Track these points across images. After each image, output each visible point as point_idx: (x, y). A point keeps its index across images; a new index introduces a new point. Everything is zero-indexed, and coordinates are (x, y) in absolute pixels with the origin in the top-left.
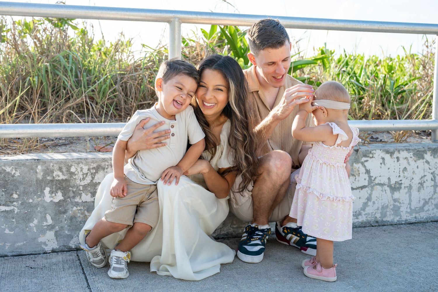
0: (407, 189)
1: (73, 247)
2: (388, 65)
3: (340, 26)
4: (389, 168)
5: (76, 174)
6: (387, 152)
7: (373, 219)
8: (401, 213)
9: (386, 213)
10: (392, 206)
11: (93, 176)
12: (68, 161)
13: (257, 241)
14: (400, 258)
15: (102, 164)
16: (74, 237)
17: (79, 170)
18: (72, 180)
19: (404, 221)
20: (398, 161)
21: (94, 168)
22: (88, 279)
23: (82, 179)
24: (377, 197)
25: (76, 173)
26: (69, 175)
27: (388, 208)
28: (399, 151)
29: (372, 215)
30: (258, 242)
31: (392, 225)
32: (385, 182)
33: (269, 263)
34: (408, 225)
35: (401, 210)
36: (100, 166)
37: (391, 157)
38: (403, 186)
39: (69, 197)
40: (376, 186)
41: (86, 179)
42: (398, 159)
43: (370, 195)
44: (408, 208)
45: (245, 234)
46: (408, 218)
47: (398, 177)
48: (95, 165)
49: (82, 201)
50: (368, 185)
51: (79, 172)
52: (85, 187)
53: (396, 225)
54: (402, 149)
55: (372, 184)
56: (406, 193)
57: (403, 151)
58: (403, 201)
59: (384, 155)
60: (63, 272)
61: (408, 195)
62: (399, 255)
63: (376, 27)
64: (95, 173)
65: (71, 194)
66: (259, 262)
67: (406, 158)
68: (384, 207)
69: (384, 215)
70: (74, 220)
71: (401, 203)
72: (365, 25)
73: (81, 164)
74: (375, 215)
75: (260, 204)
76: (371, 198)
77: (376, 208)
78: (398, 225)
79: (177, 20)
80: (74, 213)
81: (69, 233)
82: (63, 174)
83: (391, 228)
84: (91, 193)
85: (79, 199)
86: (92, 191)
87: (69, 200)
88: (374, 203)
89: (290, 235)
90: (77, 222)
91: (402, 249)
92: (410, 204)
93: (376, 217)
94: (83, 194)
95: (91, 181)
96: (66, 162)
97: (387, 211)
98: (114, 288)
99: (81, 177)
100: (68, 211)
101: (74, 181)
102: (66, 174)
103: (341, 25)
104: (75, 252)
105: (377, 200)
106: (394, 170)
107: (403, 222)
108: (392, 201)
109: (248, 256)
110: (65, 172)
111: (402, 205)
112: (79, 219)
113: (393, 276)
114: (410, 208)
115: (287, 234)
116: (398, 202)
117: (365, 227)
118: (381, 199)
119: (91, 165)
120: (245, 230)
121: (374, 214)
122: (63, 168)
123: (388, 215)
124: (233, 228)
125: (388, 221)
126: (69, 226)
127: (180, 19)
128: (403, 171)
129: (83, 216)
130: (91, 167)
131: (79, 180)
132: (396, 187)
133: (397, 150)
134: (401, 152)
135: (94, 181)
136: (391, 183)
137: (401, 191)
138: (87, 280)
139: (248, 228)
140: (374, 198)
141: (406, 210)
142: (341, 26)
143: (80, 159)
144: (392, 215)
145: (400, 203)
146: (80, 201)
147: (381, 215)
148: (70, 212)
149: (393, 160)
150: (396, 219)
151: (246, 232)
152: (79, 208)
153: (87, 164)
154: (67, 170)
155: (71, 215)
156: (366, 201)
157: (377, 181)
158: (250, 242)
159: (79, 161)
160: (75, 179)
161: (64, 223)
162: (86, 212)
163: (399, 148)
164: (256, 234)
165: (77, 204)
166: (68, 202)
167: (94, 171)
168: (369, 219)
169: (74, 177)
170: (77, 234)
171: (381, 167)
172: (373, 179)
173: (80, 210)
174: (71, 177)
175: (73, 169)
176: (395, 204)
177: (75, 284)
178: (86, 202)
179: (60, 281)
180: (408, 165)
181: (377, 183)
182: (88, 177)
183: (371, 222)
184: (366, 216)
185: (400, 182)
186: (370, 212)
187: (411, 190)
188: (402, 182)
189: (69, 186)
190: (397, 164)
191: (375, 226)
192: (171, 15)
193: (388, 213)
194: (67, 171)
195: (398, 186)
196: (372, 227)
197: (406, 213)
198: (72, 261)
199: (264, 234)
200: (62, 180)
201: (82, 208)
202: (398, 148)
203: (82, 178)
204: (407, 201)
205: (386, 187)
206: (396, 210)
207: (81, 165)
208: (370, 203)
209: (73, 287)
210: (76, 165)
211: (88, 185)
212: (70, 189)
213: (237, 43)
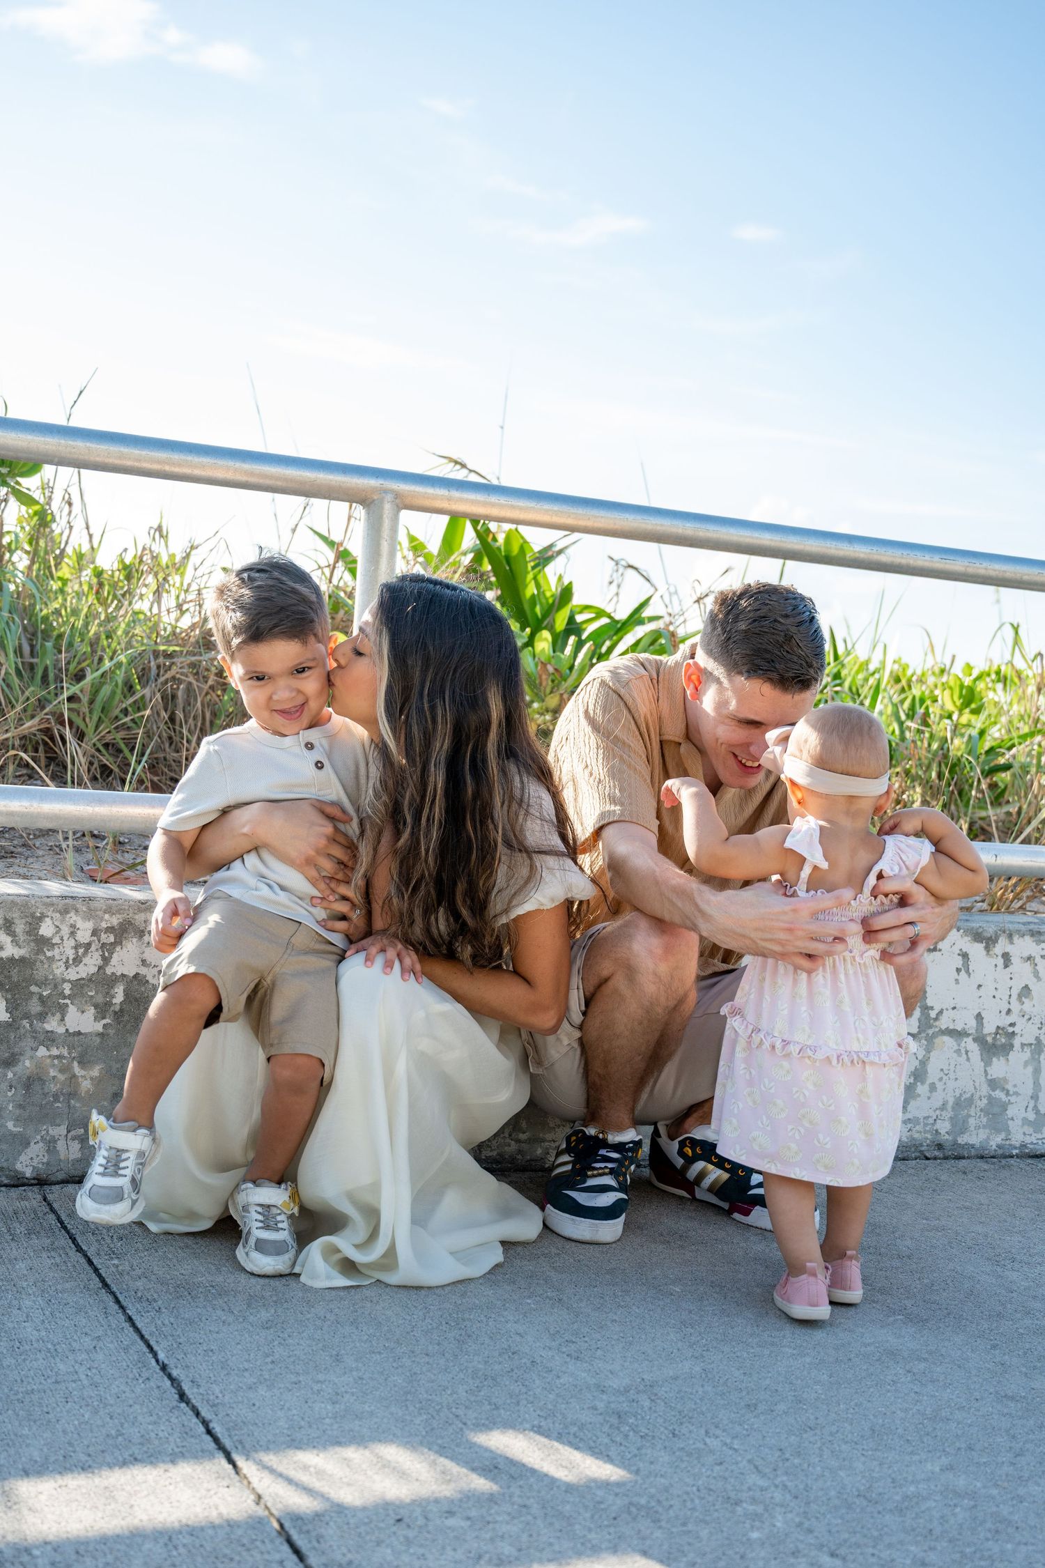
0: (1028, 1051)
1: (28, 1175)
2: (962, 686)
3: (857, 555)
4: (980, 986)
5: (54, 945)
6: (978, 937)
7: (929, 1136)
8: (1010, 1122)
9: (965, 1121)
10: (985, 1101)
11: (106, 954)
12: (33, 902)
13: (605, 1177)
14: (1023, 1248)
15: (137, 917)
16: (32, 1144)
17: (65, 931)
18: (42, 962)
19: (1016, 1148)
20: (1006, 966)
21: (110, 930)
22: (99, 1267)
23: (71, 962)
24: (942, 1070)
25: (56, 940)
26: (32, 944)
27: (973, 1106)
28: (1010, 936)
29: (926, 1125)
30: (609, 1180)
31: (982, 1157)
32: (966, 1027)
33: (642, 1246)
34: (1029, 1161)
35: (1010, 1112)
36: (130, 923)
37: (988, 951)
38: (1017, 1042)
39: (27, 1016)
40: (940, 1038)
41: (85, 960)
42: (1006, 957)
43: (924, 1063)
44: (1030, 1109)
45: (566, 1158)
46: (1028, 1140)
47: (1004, 1012)
48: (115, 921)
49: (67, 1030)
50: (919, 1033)
51: (65, 938)
52: (79, 985)
53: (993, 1157)
54: (1018, 931)
55: (930, 1032)
56: (1026, 1064)
57: (1023, 936)
58: (1015, 1086)
59: (966, 944)
60: (13, 1244)
61: (1030, 1069)
62: (1020, 1239)
63: (958, 565)
64: (114, 945)
65: (35, 1007)
66: (613, 1240)
67: (1029, 958)
68: (962, 1104)
69: (960, 1125)
70: (37, 1087)
71: (1011, 1093)
72: (927, 557)
73: (72, 914)
74: (933, 1124)
75: (606, 1067)
76: (926, 1072)
77: (939, 1104)
78: (1000, 1157)
79: (389, 497)
80: (39, 1065)
81: (18, 1129)
82: (15, 942)
83: (982, 1165)
84: (96, 1006)
85: (59, 1025)
86: (100, 999)
87: (25, 1023)
88: (933, 1088)
89: (700, 1165)
90: (45, 1095)
91: (1026, 1224)
92: (1035, 1097)
93: (937, 1131)
94: (72, 1009)
95: (100, 968)
96: (26, 905)
97: (970, 1116)
98: (186, 1293)
99: (71, 953)
100: (22, 1058)
101: (46, 966)
102: (24, 941)
103: (861, 552)
104: (36, 1189)
105: (941, 1079)
106: (995, 993)
107: (1015, 1152)
108: (986, 1085)
109: (581, 1222)
110: (22, 937)
111: (1013, 1099)
112: (52, 1086)
113: (1014, 1295)
114: (1035, 1108)
115: (690, 1161)
116: (1003, 1089)
117: (904, 1159)
118: (952, 1076)
119: (102, 919)
120: (564, 1146)
121: (931, 1121)
122: (16, 921)
123: (972, 1128)
124: (518, 1141)
125: (973, 1146)
126: (20, 1106)
127: (397, 495)
128: (1020, 996)
129: (66, 1076)
130: (104, 925)
131: (61, 963)
132: (999, 1043)
133: (1004, 932)
134: (1016, 938)
135: (109, 971)
136: (986, 1031)
137: (1012, 1055)
138: (96, 1270)
139: (574, 1138)
140: (933, 1073)
141: (1024, 1115)
142: (862, 556)
143: (72, 897)
144: (984, 1127)
145: (1008, 1094)
146: (61, 1030)
147: (952, 1125)
148: (27, 1063)
149: (994, 961)
150: (996, 1141)
151: (568, 1150)
152: (55, 1052)
153: (90, 915)
154: (27, 929)
155: (28, 1072)
156: (912, 1080)
157: (944, 1023)
158: (585, 1182)
159: (66, 905)
160: (52, 959)
161: (7, 1096)
162: (75, 1064)
163: (1011, 926)
164: (603, 1156)
165: (50, 1039)
166: (22, 1031)
167: (112, 939)
168: (916, 1136)
169: (49, 954)
170: (43, 1133)
171: (957, 981)
172: (933, 1014)
173: (58, 1057)
174: (40, 951)
175: (46, 929)
176: (993, 1094)
177: (62, 1278)
178: (79, 1033)
179: (10, 1267)
180: (1035, 980)
181: (943, 1027)
182: (90, 955)
183: (921, 1145)
184: (909, 1126)
185: (1011, 1030)
186: (921, 1115)
187: (1039, 1054)
188: (1017, 1029)
189: (31, 981)
190: (1003, 974)
191: (935, 1158)
192: (373, 482)
193: (972, 1121)
194: (28, 933)
195: (1003, 1040)
196: (927, 1162)
197: (1023, 1125)
198: (33, 1216)
199: (625, 1158)
200: (12, 960)
201: (65, 1052)
202: (1007, 925)
203: (71, 957)
204: (1028, 1089)
205: (969, 1043)
206: (996, 1113)
207: (73, 917)
208: (922, 1089)
209: (59, 1287)
210: (58, 915)
211: (90, 980)
212: (34, 989)
213: (526, 586)
